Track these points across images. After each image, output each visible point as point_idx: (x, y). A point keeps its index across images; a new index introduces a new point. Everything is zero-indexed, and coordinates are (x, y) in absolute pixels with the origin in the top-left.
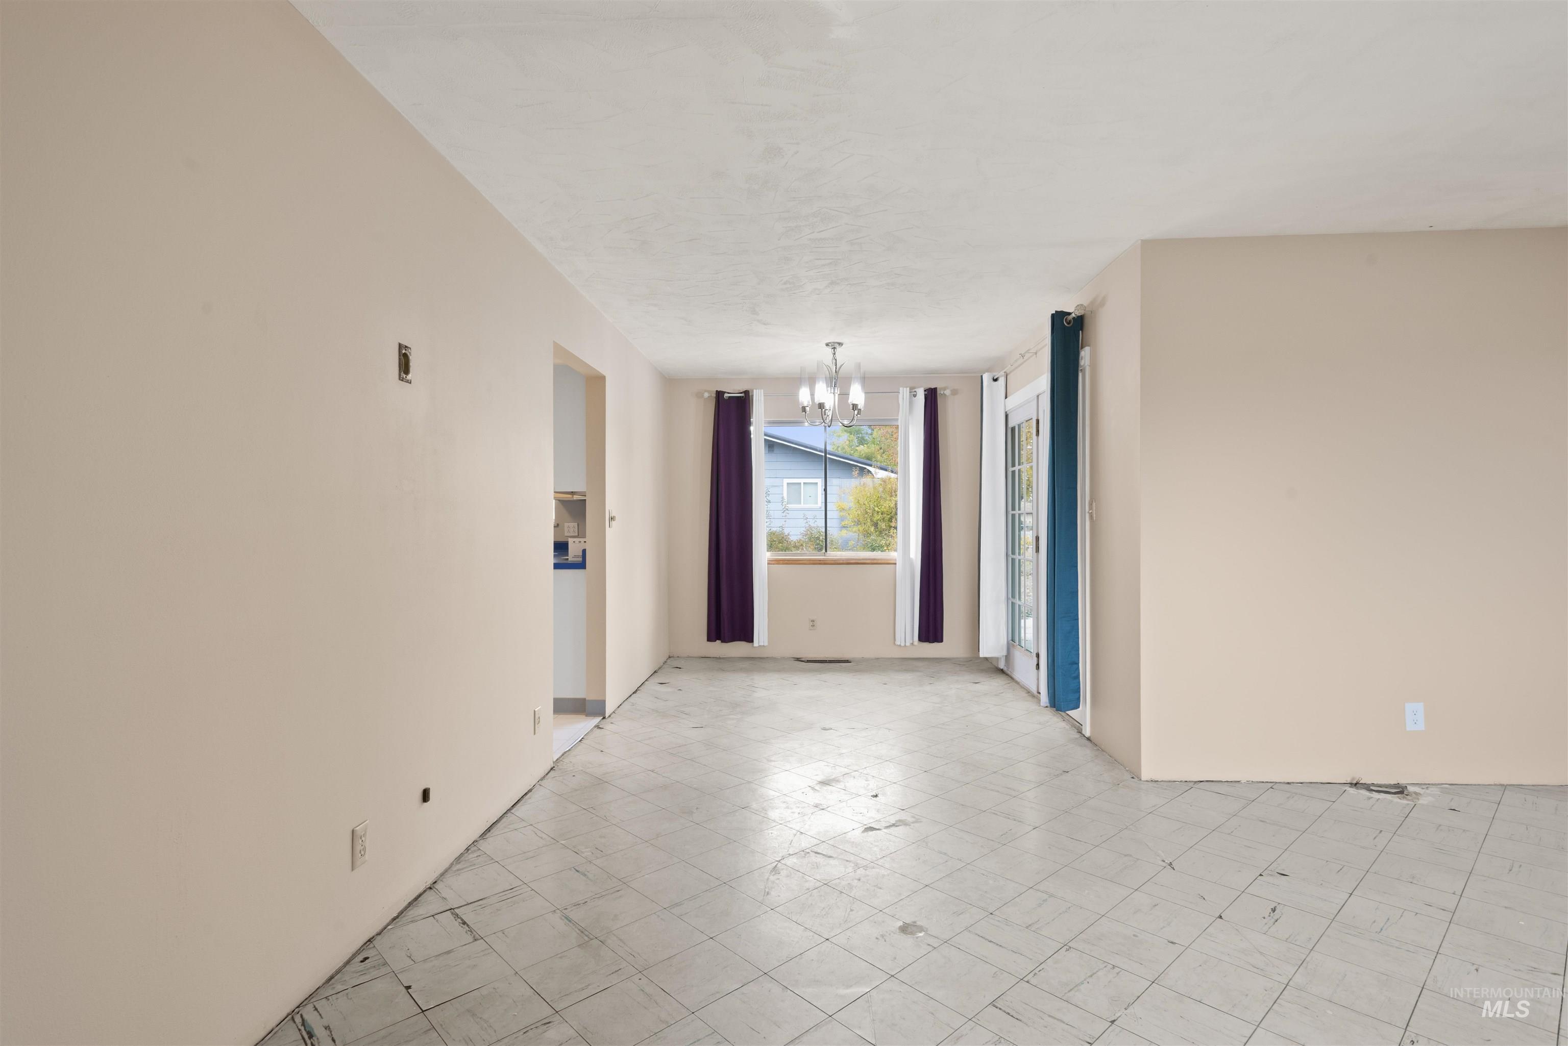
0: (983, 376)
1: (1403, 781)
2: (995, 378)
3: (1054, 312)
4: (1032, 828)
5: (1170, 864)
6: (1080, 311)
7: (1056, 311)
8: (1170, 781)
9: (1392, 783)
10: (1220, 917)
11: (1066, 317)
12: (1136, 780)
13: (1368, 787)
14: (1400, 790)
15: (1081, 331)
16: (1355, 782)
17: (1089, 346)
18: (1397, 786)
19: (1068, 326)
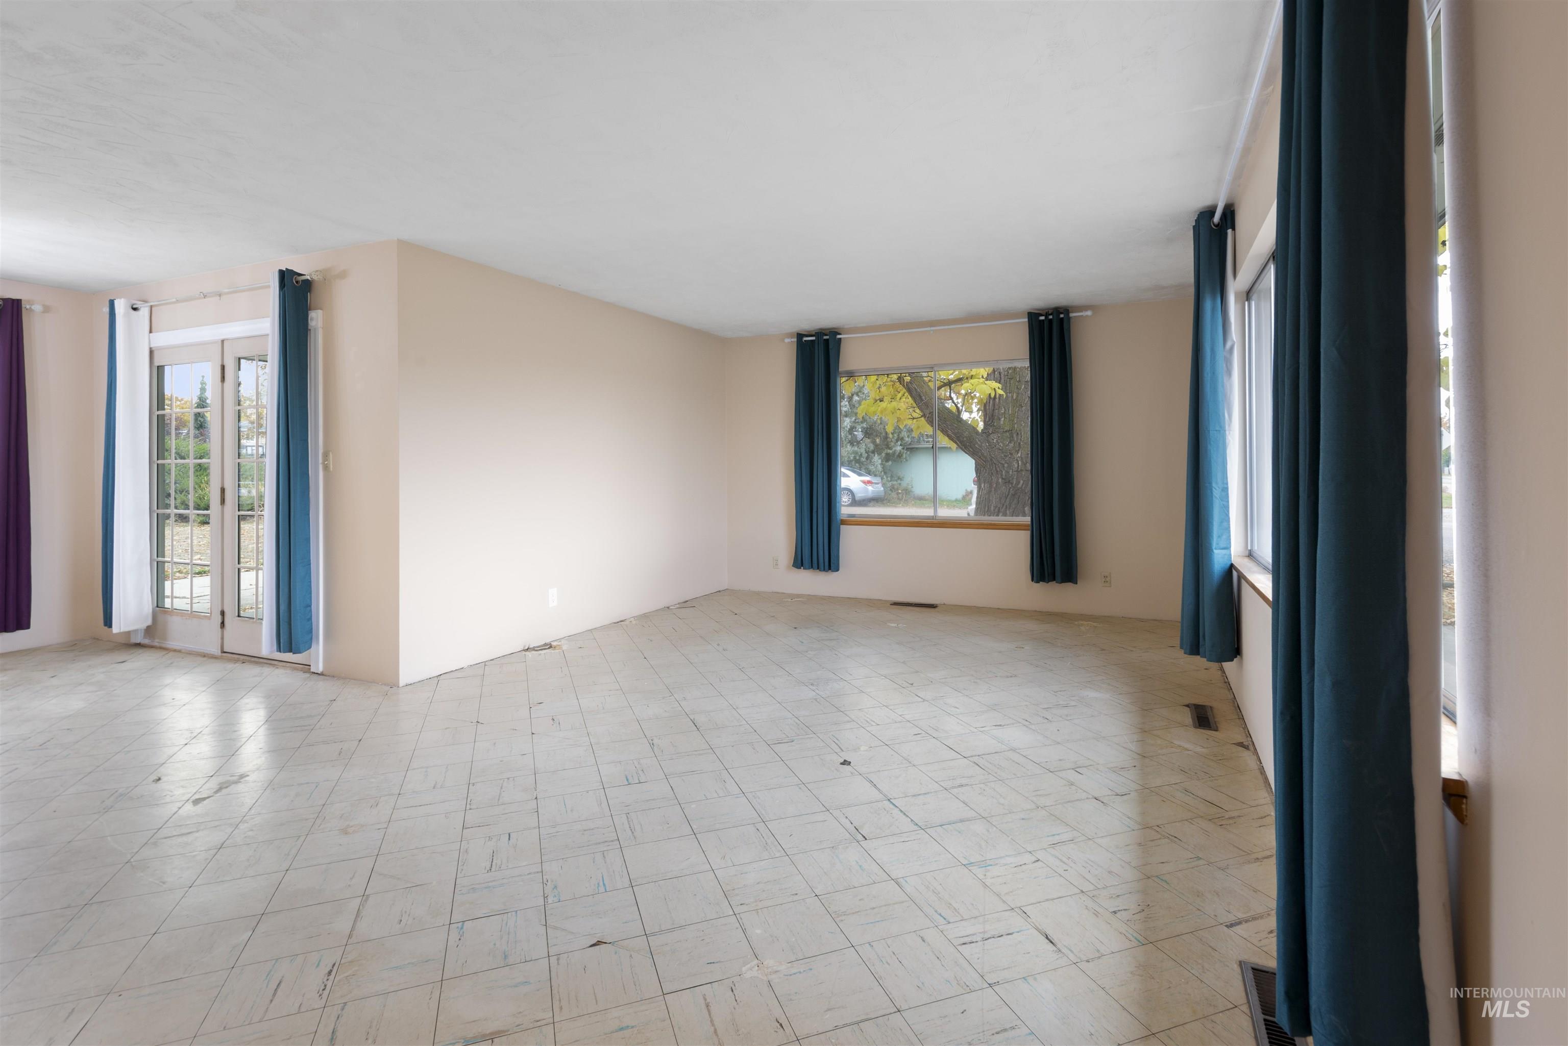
0: (116, 302)
1: (548, 641)
2: (134, 306)
3: (284, 270)
4: (357, 742)
5: (478, 722)
6: (319, 277)
7: (286, 269)
8: (419, 682)
9: (543, 644)
10: (533, 734)
11: (296, 276)
12: (395, 688)
13: (534, 649)
14: (549, 646)
15: (309, 294)
16: (527, 648)
17: (321, 309)
18: (545, 644)
19: (295, 283)
